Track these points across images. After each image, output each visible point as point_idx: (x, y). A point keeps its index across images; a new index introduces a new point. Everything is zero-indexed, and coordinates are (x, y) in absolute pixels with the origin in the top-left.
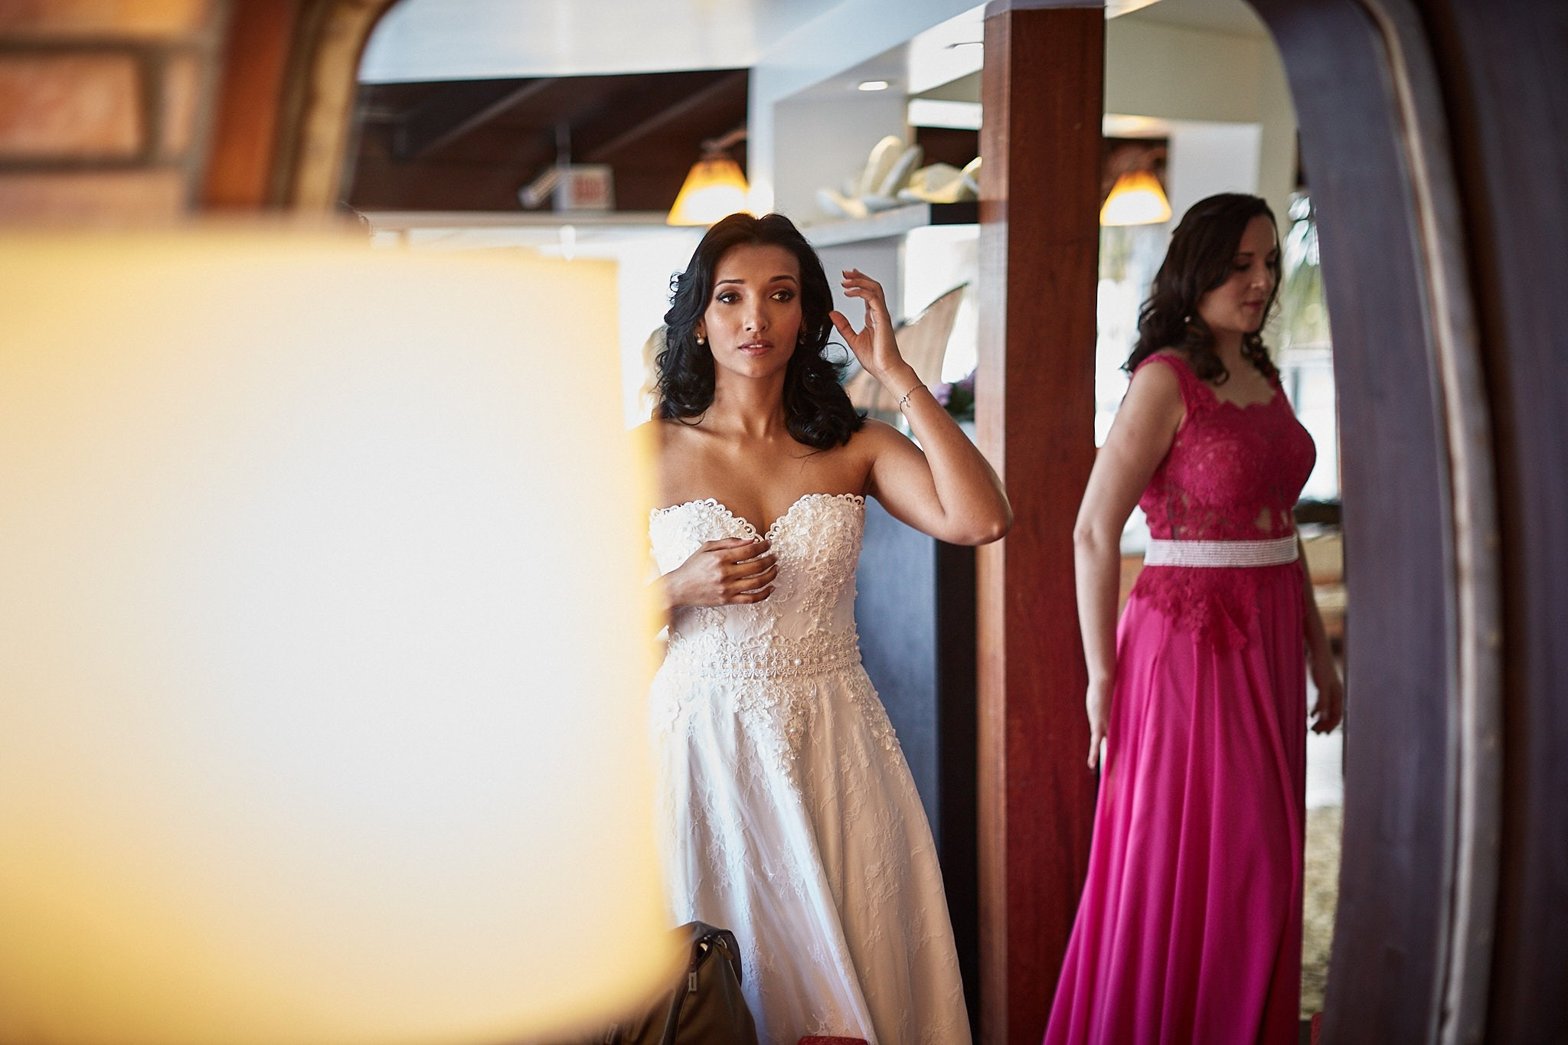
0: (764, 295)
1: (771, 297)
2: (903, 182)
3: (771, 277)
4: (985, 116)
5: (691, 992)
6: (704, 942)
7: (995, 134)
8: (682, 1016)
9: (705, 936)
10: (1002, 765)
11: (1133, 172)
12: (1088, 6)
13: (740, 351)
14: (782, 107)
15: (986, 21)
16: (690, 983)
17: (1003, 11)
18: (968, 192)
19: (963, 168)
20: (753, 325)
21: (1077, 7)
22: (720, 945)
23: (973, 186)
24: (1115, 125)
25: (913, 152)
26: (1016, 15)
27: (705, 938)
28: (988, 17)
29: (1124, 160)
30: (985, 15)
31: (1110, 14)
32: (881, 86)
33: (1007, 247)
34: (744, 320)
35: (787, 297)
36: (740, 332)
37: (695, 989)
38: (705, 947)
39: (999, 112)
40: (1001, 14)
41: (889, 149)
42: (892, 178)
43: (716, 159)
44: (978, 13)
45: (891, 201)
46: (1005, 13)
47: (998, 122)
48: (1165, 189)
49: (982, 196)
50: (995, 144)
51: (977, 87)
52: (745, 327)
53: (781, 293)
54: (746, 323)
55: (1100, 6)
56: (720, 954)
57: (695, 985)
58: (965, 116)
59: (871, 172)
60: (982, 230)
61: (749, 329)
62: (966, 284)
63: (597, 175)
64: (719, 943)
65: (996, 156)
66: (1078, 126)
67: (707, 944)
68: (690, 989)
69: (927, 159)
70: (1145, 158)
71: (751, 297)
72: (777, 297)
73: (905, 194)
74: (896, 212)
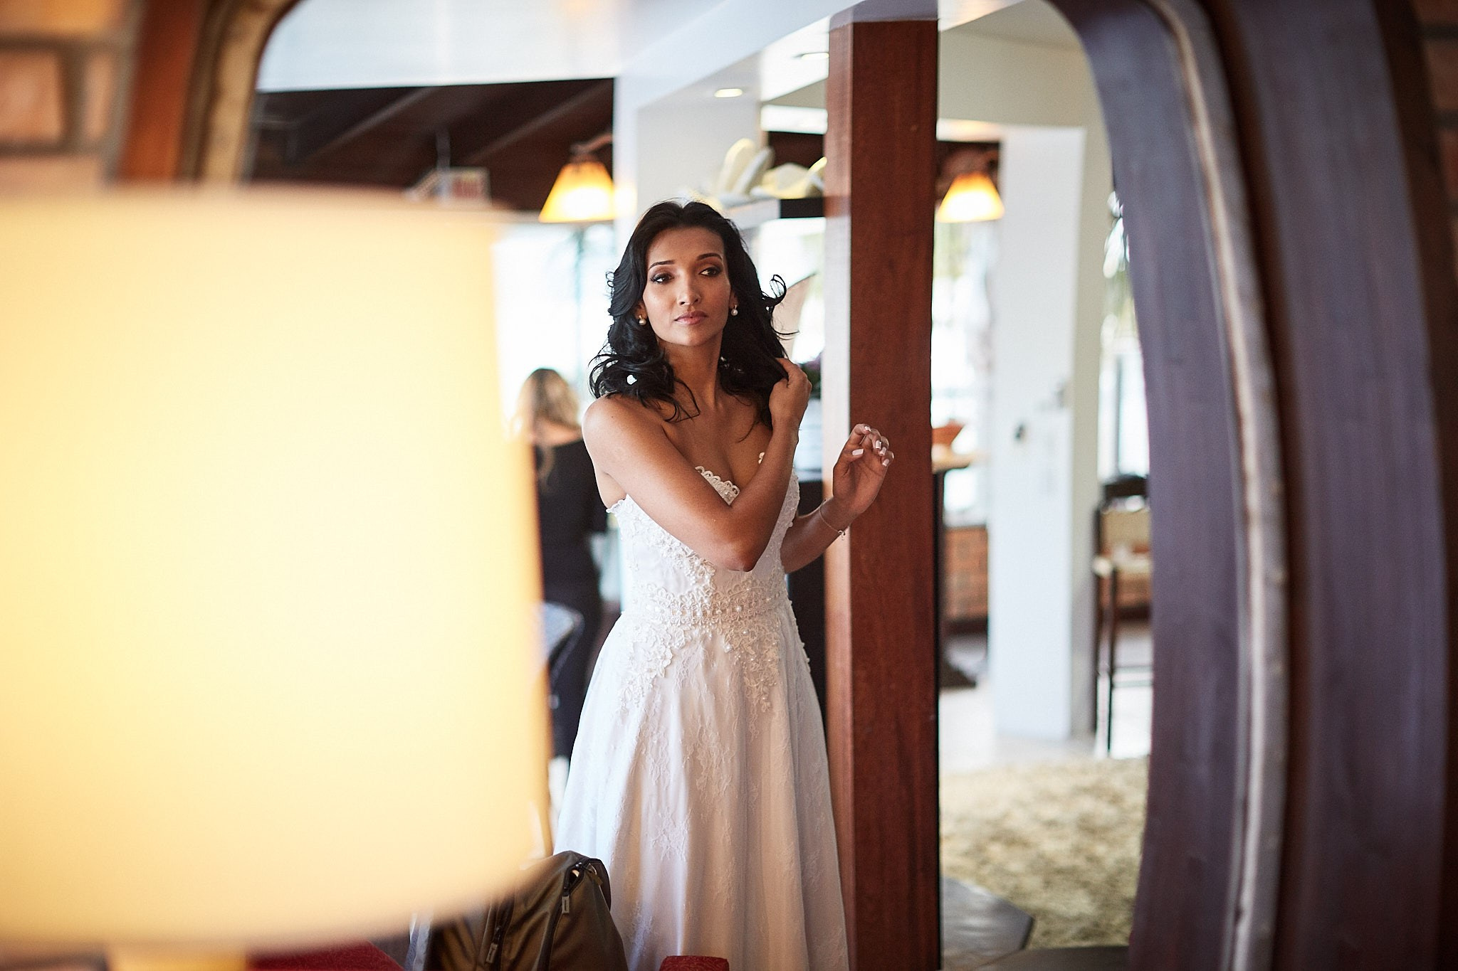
0: (694, 271)
1: (700, 273)
2: (756, 180)
3: (698, 255)
4: (829, 121)
5: (564, 914)
6: (576, 869)
7: (839, 136)
8: (557, 936)
9: (577, 863)
10: (849, 713)
11: (969, 173)
12: (922, 19)
13: (677, 322)
14: (645, 113)
15: (831, 32)
16: (563, 906)
17: (845, 24)
18: (816, 190)
19: (810, 167)
20: (686, 298)
21: (914, 19)
22: (590, 872)
23: (820, 184)
24: (948, 129)
25: (764, 154)
26: (857, 27)
27: (577, 865)
28: (832, 28)
29: (961, 162)
30: (831, 26)
31: (943, 26)
32: (734, 93)
33: (850, 238)
34: (678, 296)
35: (715, 272)
36: (675, 307)
37: (568, 912)
38: (577, 873)
39: (842, 115)
40: (844, 26)
41: (743, 150)
42: (746, 177)
43: (584, 161)
44: (823, 25)
45: (746, 198)
46: (847, 25)
47: (842, 124)
48: (997, 187)
49: (827, 192)
50: (839, 144)
51: (822, 93)
52: (679, 301)
53: (708, 269)
54: (680, 298)
55: (933, 19)
56: (591, 880)
57: (568, 908)
58: (812, 121)
59: (726, 173)
60: (827, 224)
61: (683, 303)
62: (814, 275)
63: (474, 177)
64: (590, 870)
65: (840, 155)
66: (914, 128)
67: (578, 871)
68: (563, 911)
69: (777, 161)
70: (980, 160)
71: (682, 274)
72: (706, 273)
73: (757, 191)
74: (750, 208)
